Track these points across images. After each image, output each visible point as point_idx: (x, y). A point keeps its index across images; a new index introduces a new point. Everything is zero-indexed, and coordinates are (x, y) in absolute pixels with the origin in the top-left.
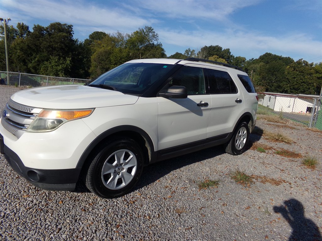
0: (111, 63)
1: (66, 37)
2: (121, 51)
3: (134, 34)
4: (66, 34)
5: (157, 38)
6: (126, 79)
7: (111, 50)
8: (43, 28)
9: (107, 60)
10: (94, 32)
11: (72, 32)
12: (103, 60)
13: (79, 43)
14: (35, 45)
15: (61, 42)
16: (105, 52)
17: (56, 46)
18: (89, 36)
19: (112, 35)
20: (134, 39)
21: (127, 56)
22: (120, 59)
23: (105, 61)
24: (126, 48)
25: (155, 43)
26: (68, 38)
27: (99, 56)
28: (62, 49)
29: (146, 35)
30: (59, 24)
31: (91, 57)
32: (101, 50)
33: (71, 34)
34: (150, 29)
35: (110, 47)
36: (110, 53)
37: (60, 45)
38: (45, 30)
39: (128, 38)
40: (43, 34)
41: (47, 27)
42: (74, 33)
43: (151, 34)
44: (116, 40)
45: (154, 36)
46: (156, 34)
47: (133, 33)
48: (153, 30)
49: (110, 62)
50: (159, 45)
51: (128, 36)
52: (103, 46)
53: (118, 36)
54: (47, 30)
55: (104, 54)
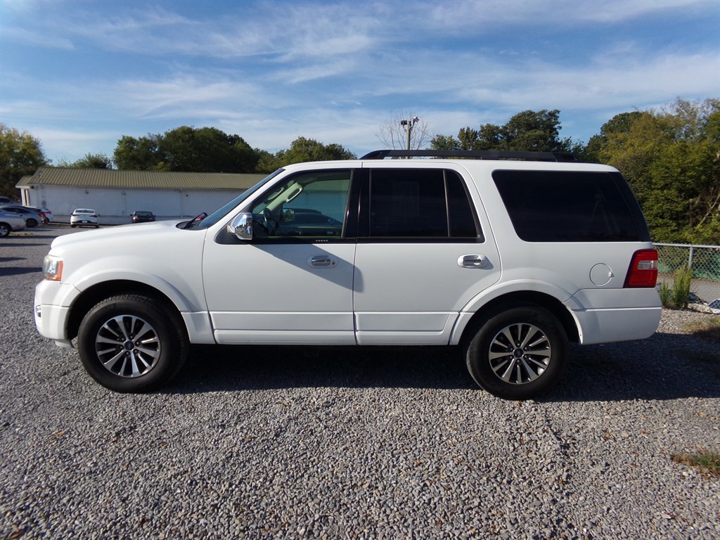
0: (653, 187)
1: (541, 137)
2: (684, 150)
4: (542, 133)
6: (699, 225)
7: (652, 152)
8: (497, 128)
9: (640, 179)
10: (616, 117)
11: (556, 126)
13: (572, 147)
16: (635, 158)
18: (601, 128)
19: (660, 111)
21: (703, 163)
22: (681, 173)
23: (634, 181)
24: (703, 138)
26: (545, 139)
30: (530, 114)
32: (625, 154)
33: (555, 129)
35: (651, 144)
36: (650, 160)
38: (501, 132)
39: (710, 111)
40: (496, 142)
41: (505, 125)
42: (560, 128)
44: (671, 124)
49: (650, 183)
51: (713, 105)
52: (632, 145)
53: (678, 111)
54: (504, 131)
55: (631, 165)
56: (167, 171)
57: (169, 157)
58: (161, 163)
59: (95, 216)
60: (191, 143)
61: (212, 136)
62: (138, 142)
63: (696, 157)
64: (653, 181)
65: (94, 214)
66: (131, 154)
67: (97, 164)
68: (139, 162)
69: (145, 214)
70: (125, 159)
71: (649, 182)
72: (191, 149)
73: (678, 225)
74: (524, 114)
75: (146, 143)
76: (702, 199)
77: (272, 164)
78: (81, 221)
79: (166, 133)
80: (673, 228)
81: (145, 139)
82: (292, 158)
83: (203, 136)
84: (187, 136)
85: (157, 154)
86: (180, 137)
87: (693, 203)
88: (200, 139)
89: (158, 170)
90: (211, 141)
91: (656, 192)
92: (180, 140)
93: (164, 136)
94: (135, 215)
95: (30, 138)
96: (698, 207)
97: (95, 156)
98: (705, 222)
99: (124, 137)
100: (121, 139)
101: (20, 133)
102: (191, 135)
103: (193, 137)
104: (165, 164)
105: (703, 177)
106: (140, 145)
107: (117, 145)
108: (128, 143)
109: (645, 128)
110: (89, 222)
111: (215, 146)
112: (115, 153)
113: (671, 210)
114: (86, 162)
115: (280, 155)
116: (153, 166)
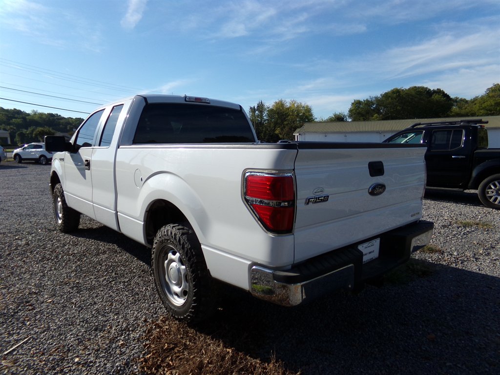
57: (382, 110)
58: (376, 115)
60: (397, 99)
61: (413, 93)
62: (363, 103)
66: (358, 111)
67: (339, 119)
68: (363, 115)
70: (355, 114)
72: (397, 104)
75: (368, 103)
77: (466, 109)
79: (381, 95)
81: (367, 100)
82: (484, 102)
83: (406, 93)
84: (395, 95)
85: (374, 110)
86: (390, 97)
88: (404, 96)
89: (374, 119)
92: (390, 99)
95: (307, 106)
97: (338, 114)
99: (355, 100)
100: (353, 102)
101: (303, 104)
102: (398, 94)
103: (400, 95)
104: (379, 115)
106: (364, 105)
107: (351, 106)
108: (357, 104)
112: (349, 111)
114: (333, 117)
115: (474, 101)
116: (370, 118)
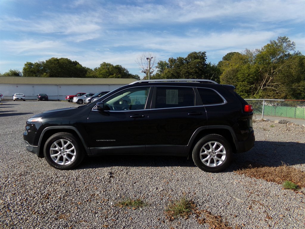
0: (239, 81)
1: (200, 62)
2: (249, 68)
3: (265, 48)
4: (200, 60)
5: (294, 46)
6: (255, 95)
7: (238, 68)
8: (183, 58)
9: (235, 78)
10: (228, 54)
11: (205, 58)
12: (231, 79)
13: (211, 66)
14: (177, 73)
15: (196, 67)
16: (233, 70)
17: (192, 71)
18: (222, 58)
20: (264, 53)
21: (255, 72)
22: (248, 76)
23: (233, 79)
24: (255, 63)
25: (292, 52)
26: (201, 63)
27: (227, 75)
28: (196, 73)
29: (280, 46)
30: (195, 53)
31: (220, 77)
32: (229, 69)
33: (205, 59)
34: (284, 39)
35: (238, 65)
36: (238, 71)
37: (195, 70)
38: (184, 60)
39: (257, 53)
40: (183, 64)
41: (186, 57)
42: (207, 58)
43: (285, 44)
44: (245, 58)
45: (289, 46)
46: (292, 43)
47: (263, 47)
48: (287, 39)
50: (297, 54)
51: (258, 51)
52: (232, 65)
53: (246, 53)
54: (186, 59)
55: (231, 73)
56: (48, 77)
57: (48, 71)
58: (45, 74)
59: (24, 96)
60: (58, 65)
61: (67, 62)
62: (34, 65)
63: (253, 70)
64: (239, 79)
65: (23, 95)
66: (31, 70)
67: (15, 74)
68: (35, 73)
69: (44, 95)
70: (28, 72)
71: (238, 80)
72: (58, 68)
73: (248, 95)
74: (193, 53)
75: (38, 65)
76: (255, 85)
77: (92, 73)
78: (18, 98)
79: (46, 61)
80: (246, 96)
81: (37, 63)
82: (101, 71)
84: (56, 62)
85: (42, 70)
86: (53, 63)
87: (253, 87)
88: (62, 63)
89: (44, 76)
90: (66, 64)
91: (240, 83)
92: (53, 64)
93: (45, 62)
94: (40, 95)
96: (254, 88)
97: (13, 70)
98: (257, 93)
99: (27, 62)
100: (26, 63)
102: (58, 62)
103: (58, 63)
104: (46, 74)
105: (255, 77)
106: (35, 66)
107: (24, 66)
108: (30, 65)
109: (235, 59)
110: (21, 98)
111: (68, 66)
112: (24, 69)
113: (245, 89)
114: (10, 73)
115: (96, 69)
116: (41, 75)
